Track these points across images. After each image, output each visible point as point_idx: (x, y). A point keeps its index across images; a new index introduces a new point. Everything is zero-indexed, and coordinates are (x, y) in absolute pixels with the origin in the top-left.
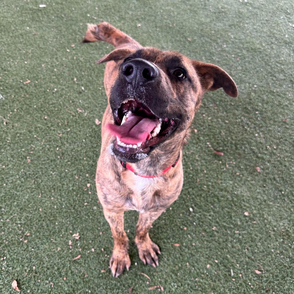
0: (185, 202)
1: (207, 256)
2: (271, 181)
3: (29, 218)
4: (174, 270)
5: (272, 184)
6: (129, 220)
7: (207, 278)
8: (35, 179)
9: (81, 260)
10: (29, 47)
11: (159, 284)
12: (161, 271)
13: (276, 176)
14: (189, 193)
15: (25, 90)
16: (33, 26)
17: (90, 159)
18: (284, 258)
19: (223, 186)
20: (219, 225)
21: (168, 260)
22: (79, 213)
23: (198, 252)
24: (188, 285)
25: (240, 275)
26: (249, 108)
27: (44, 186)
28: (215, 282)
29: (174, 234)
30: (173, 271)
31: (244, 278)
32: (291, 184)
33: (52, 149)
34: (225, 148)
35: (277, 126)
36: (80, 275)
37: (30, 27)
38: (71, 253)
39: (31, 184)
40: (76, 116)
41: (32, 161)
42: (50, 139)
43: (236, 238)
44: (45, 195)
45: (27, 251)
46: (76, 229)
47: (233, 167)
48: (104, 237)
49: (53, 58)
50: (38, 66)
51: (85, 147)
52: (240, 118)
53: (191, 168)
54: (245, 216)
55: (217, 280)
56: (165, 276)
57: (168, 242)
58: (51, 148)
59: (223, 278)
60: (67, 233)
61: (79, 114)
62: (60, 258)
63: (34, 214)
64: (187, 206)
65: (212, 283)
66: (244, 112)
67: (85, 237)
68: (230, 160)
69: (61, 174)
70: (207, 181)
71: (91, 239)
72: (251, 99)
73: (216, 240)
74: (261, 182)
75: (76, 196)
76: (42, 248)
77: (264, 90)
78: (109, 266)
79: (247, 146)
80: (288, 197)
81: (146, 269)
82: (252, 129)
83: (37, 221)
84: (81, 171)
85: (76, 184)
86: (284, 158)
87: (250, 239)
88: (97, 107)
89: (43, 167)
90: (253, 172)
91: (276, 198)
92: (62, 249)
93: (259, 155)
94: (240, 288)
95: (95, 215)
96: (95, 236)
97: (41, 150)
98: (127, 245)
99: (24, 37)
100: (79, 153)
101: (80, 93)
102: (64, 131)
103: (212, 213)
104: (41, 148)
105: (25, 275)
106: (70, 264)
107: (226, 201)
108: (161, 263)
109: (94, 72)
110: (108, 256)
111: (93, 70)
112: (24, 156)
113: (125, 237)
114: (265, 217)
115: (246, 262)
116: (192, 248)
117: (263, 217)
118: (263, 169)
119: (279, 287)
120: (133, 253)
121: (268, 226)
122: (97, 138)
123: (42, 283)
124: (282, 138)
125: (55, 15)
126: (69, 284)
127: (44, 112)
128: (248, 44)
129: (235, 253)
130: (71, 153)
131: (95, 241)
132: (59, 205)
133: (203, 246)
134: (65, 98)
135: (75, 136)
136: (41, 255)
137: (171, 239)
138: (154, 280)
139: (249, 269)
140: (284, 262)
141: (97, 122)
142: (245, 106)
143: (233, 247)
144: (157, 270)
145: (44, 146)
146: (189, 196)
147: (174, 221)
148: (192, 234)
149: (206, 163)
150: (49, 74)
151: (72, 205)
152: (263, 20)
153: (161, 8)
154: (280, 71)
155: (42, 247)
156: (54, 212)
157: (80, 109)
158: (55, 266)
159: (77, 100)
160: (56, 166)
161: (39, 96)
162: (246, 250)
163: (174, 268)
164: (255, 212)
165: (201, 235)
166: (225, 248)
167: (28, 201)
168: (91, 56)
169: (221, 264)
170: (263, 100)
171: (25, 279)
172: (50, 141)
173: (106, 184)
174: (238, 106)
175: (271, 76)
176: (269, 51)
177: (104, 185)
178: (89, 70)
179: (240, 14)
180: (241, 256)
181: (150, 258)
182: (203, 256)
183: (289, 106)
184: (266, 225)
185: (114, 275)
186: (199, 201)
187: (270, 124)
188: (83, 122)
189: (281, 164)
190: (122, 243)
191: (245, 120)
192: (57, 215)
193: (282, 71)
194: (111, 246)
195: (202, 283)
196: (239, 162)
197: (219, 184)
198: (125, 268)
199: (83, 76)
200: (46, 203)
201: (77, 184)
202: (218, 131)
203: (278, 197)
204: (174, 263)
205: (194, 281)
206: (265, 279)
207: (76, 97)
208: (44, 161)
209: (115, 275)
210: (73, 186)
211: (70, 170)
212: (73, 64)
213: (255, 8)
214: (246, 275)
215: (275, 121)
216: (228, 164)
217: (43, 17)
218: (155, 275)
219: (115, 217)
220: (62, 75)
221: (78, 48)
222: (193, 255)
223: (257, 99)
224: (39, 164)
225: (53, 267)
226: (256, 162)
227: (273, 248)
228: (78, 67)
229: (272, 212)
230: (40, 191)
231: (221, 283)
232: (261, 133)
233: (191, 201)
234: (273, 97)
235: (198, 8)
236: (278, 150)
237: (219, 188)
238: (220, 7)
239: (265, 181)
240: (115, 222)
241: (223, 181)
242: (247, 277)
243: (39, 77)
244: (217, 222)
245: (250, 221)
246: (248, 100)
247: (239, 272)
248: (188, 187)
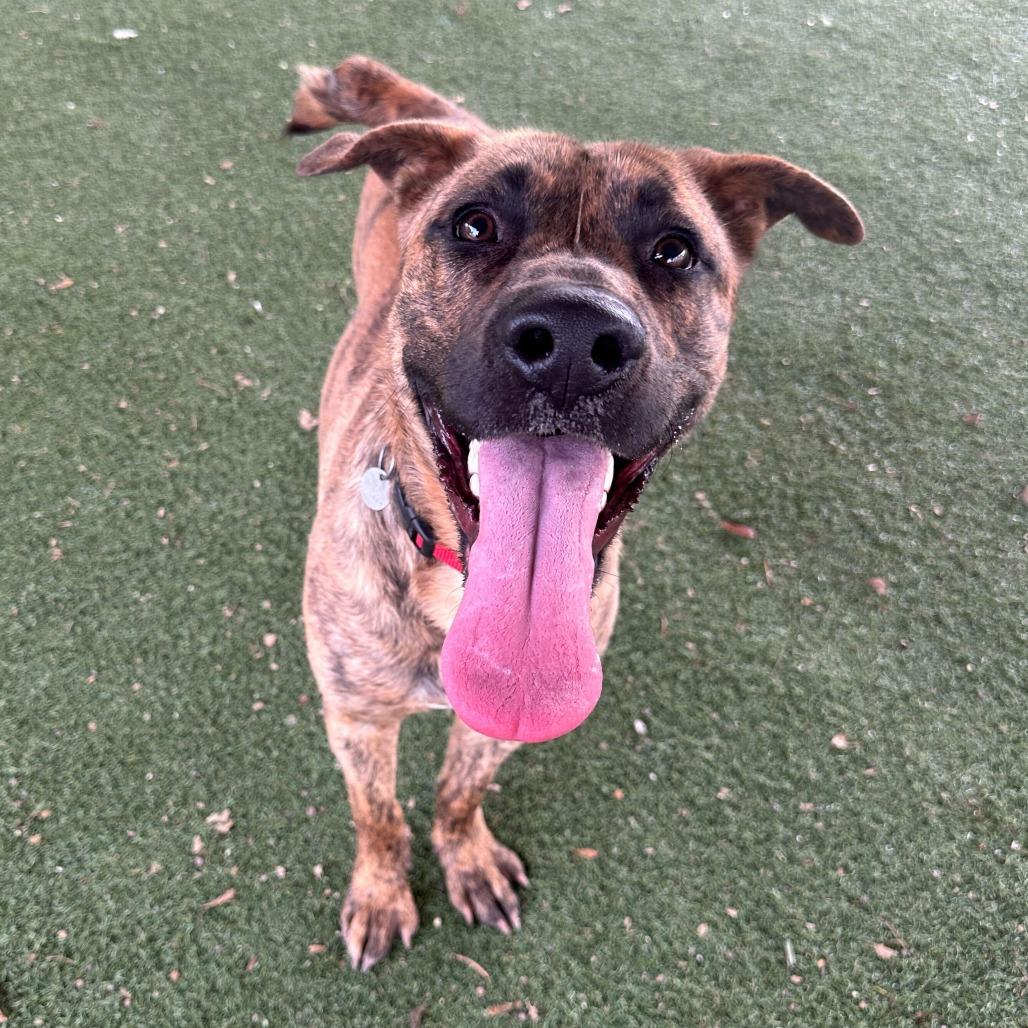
0: (619, 701)
1: (699, 895)
2: (927, 626)
3: (50, 757)
4: (577, 946)
5: (930, 637)
6: (413, 765)
7: (700, 974)
8: (75, 618)
9: (237, 909)
10: (73, 167)
11: (522, 995)
12: (530, 947)
13: (945, 611)
14: (631, 667)
15: (53, 309)
16: (88, 99)
17: (278, 546)
18: (978, 900)
19: (753, 644)
20: (742, 783)
21: (556, 908)
22: (231, 739)
23: (667, 877)
24: (630, 998)
25: (821, 963)
26: (844, 377)
27: (106, 642)
28: (728, 986)
29: (579, 814)
30: (573, 950)
31: (835, 974)
32: (997, 638)
33: (141, 514)
34: (762, 513)
35: (942, 440)
36: (231, 961)
37: (79, 101)
38: (199, 882)
39: (61, 634)
40: (229, 400)
41: (66, 553)
42: (137, 479)
43: (802, 827)
44: (111, 674)
45: (39, 875)
46: (220, 796)
47: (789, 578)
48: (321, 827)
49: (156, 204)
50: (102, 231)
51: (260, 508)
52: (812, 411)
53: (640, 581)
54: (835, 751)
55: (734, 981)
56: (543, 967)
57: (556, 844)
58: (136, 509)
59: (757, 972)
60: (184, 811)
61: (242, 394)
62: (160, 901)
63: (70, 743)
64: (627, 715)
65: (716, 992)
66: (826, 390)
67: (252, 823)
68: (779, 552)
69: (170, 600)
70: (696, 625)
71: (272, 832)
72: (849, 348)
73: (731, 836)
74: (891, 632)
75: (225, 677)
76: (93, 864)
77: (895, 318)
78: (339, 928)
79: (838, 504)
80: (988, 682)
81: (475, 939)
82: (856, 449)
83: (79, 766)
84: (244, 590)
85: (225, 638)
86: (970, 547)
87: (854, 831)
88: (305, 369)
89: (106, 574)
90: (861, 596)
91: (944, 687)
92: (167, 868)
93: (883, 537)
94: (820, 1008)
95: (291, 745)
96: (290, 820)
97: (101, 516)
98: (406, 852)
99: (58, 134)
100: (237, 527)
101: (248, 321)
102: (186, 450)
103: (716, 740)
104: (101, 509)
105: (28, 963)
106: (194, 920)
107: (766, 696)
108: (531, 920)
109: (300, 254)
110: (337, 895)
111: (297, 246)
112: (38, 537)
113: (399, 824)
114: (907, 752)
115: (841, 915)
116: (642, 865)
117: (901, 755)
118: (895, 586)
119: (964, 1008)
120: (425, 886)
121: (917, 786)
122: (303, 475)
123: (89, 992)
124: (960, 478)
125: (169, 65)
126: (189, 995)
127: (118, 387)
128: (838, 165)
129: (802, 882)
130: (210, 527)
131: (287, 838)
132: (161, 709)
133: (682, 858)
134: (194, 338)
135: (225, 467)
136: (90, 889)
137: (567, 833)
138: (503, 979)
139: (853, 939)
140: (978, 916)
141: (305, 419)
142: (827, 370)
143: (792, 859)
144: (516, 944)
145: (112, 503)
146: (630, 678)
147: (579, 769)
148: (644, 813)
149: (693, 562)
150: (141, 258)
151: (206, 711)
152: (888, 84)
153: (535, 44)
154: (950, 253)
155: (93, 861)
156: (140, 735)
157: (248, 377)
158: (138, 928)
159: (236, 346)
160: (153, 573)
161: (101, 333)
162: (841, 872)
163: (577, 939)
164: (870, 735)
165: (675, 817)
166: (765, 866)
167: (50, 696)
168: (288, 198)
169: (748, 921)
170: (893, 350)
171: (26, 976)
172: (135, 486)
173: (341, 615)
174: (803, 370)
175: (919, 269)
176: (910, 186)
177: (333, 620)
178: (279, 245)
179: (806, 67)
180: (822, 892)
181: (489, 901)
182: (683, 893)
183: (985, 369)
184: (909, 782)
185: (355, 964)
186: (668, 695)
187: (920, 431)
188: (254, 422)
189: (960, 567)
190: (387, 844)
191: (830, 416)
192: (153, 746)
193: (959, 253)
194: (347, 857)
195: (679, 992)
196: (812, 561)
197: (739, 638)
198: (396, 937)
199: (259, 266)
200: (113, 704)
201: (229, 634)
202: (734, 454)
203: (953, 683)
204: (577, 921)
205: (652, 983)
206: (910, 977)
207: (234, 336)
208: (111, 553)
209: (361, 962)
210: (214, 641)
211: (206, 585)
212: (224, 227)
213: (858, 47)
214: (839, 961)
215: (935, 422)
216: (773, 568)
217: (126, 71)
218: (508, 964)
219: (368, 745)
220: (185, 261)
221: (246, 173)
222: (646, 891)
223: (872, 345)
224: (94, 564)
225: (133, 934)
226: (872, 562)
227: (939, 866)
228: (242, 237)
229: (931, 738)
230: (91, 660)
231: (750, 992)
232: (886, 462)
233: (638, 697)
234: (926, 340)
235: (664, 46)
236: (950, 520)
237: (738, 652)
238: (739, 43)
239: (903, 626)
240: (366, 762)
241: (754, 627)
242: (845, 969)
243: (106, 268)
244: (734, 773)
245: (852, 766)
246: (838, 348)
247: (815, 950)
248: (627, 647)
